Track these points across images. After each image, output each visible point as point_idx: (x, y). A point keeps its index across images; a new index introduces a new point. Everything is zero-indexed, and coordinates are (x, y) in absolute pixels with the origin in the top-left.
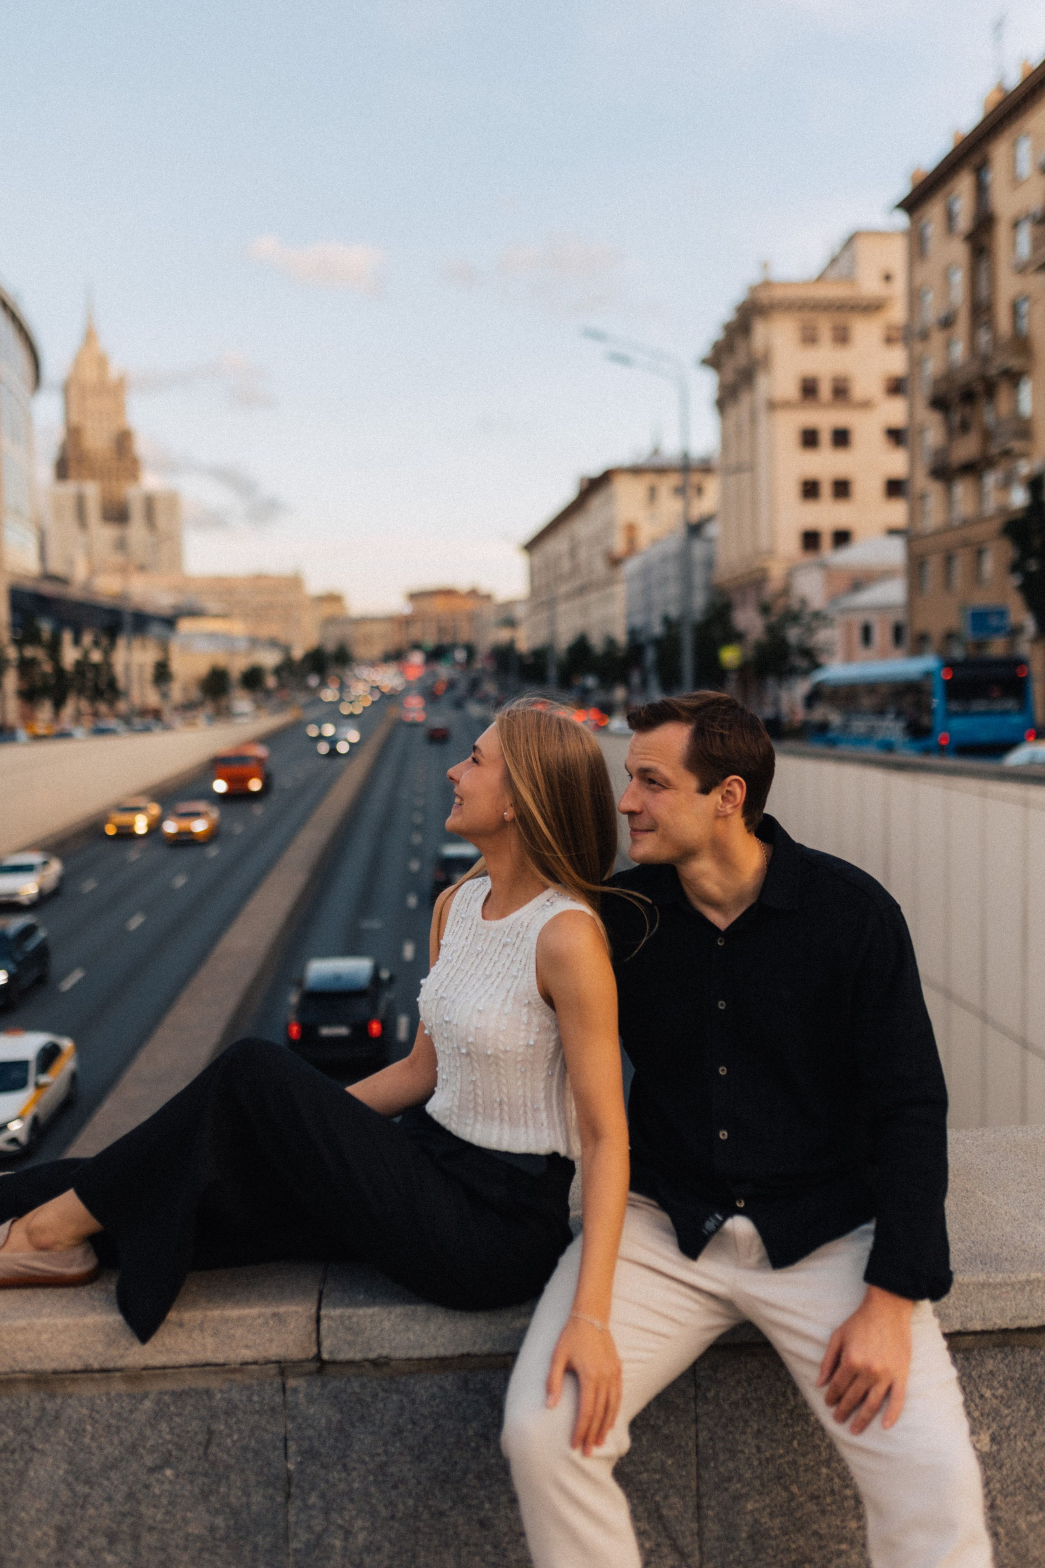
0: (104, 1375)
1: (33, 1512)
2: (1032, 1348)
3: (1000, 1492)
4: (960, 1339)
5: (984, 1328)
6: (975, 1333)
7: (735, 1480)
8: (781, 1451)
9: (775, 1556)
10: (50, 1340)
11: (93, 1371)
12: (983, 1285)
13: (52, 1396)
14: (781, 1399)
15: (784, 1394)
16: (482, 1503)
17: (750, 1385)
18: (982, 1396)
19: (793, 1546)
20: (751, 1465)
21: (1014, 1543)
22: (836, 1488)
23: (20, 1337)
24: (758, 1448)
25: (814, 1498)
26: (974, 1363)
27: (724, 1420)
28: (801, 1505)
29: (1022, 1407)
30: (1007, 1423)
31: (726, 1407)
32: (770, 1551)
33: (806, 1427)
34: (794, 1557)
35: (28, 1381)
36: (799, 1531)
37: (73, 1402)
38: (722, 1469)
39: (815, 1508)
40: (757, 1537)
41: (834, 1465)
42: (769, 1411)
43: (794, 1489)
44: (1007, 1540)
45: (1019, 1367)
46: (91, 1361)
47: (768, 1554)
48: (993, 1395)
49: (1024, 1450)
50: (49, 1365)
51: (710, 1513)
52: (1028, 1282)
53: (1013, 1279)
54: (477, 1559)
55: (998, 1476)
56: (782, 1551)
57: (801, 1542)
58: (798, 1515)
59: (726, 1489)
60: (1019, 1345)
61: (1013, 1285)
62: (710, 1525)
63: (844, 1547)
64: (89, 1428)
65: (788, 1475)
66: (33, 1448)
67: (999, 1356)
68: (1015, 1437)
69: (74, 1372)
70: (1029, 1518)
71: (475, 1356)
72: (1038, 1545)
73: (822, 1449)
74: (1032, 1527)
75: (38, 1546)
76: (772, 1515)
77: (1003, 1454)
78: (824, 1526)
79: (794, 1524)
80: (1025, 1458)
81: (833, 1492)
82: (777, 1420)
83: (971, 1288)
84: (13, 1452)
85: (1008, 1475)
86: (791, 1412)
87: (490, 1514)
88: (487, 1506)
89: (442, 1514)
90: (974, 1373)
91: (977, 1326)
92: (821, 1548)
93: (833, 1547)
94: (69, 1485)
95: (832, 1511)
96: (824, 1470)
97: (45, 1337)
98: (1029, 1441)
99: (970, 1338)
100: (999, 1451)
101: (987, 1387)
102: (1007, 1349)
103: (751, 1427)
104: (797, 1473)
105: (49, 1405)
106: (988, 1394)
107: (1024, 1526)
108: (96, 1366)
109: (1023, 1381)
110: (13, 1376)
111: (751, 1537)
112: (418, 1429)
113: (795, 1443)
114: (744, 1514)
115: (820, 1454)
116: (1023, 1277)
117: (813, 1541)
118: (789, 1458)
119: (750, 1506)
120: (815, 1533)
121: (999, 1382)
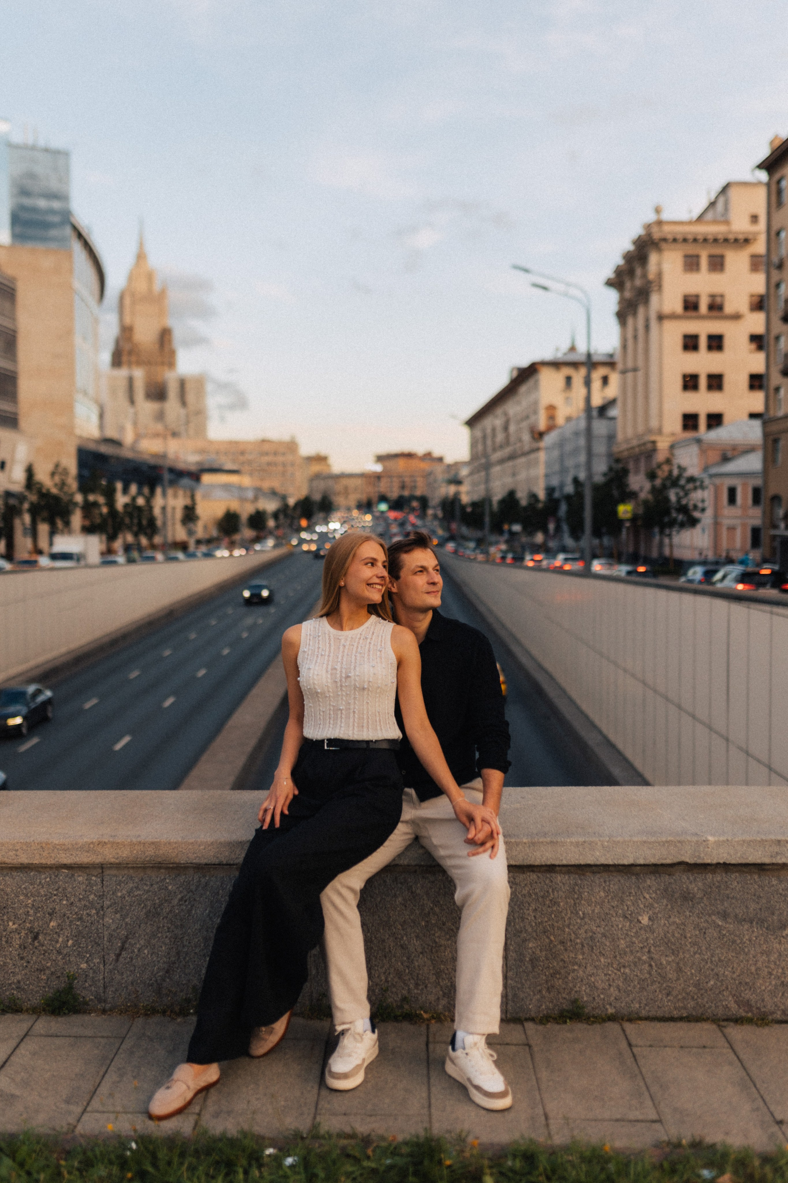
0: (228, 866)
1: (194, 930)
2: (669, 875)
3: (653, 945)
4: (633, 868)
5: (645, 863)
6: (640, 865)
7: (523, 932)
8: (546, 919)
9: (542, 970)
10: (204, 849)
11: (223, 865)
12: (645, 842)
13: (204, 876)
14: (546, 894)
15: (548, 892)
16: (403, 937)
17: (531, 886)
18: (644, 897)
19: (551, 966)
20: (531, 926)
21: (660, 971)
22: (573, 938)
23: (190, 847)
24: (535, 917)
25: (562, 942)
26: (641, 881)
27: (518, 903)
28: (555, 946)
29: (664, 904)
30: (657, 911)
31: (520, 896)
32: (540, 968)
33: (558, 908)
34: (551, 971)
35: (194, 868)
36: (554, 958)
37: (213, 879)
38: (517, 927)
39: (562, 948)
40: (534, 961)
41: (571, 927)
42: (540, 899)
43: (552, 938)
44: (656, 969)
45: (663, 884)
46: (223, 859)
47: (539, 969)
48: (650, 897)
49: (665, 924)
50: (203, 861)
51: (512, 948)
52: (667, 842)
53: (659, 839)
54: (399, 964)
55: (652, 937)
56: (546, 969)
57: (555, 964)
58: (554, 951)
59: (519, 936)
60: (663, 873)
61: (659, 843)
62: (511, 953)
63: (576, 967)
64: (221, 891)
65: (549, 931)
66: (195, 900)
67: (653, 878)
68: (661, 918)
69: (214, 864)
70: (667, 958)
71: (401, 866)
72: (671, 972)
73: (566, 919)
74: (669, 963)
75: (196, 947)
76: (541, 951)
77: (654, 927)
78: (566, 957)
79: (552, 955)
80: (665, 928)
81: (571, 940)
82: (544, 904)
83: (639, 843)
84: (186, 901)
85: (657, 937)
86: (551, 901)
87: (406, 942)
88: (405, 938)
89: (384, 941)
90: (641, 886)
91: (641, 861)
92: (565, 967)
93: (570, 967)
94: (211, 918)
95: (571, 951)
96: (567, 930)
97: (202, 847)
98: (668, 921)
99: (638, 868)
100: (652, 924)
101: (647, 893)
102: (657, 875)
103: (532, 907)
104: (554, 930)
105: (203, 880)
106: (647, 896)
107: (664, 962)
108: (225, 862)
109: (665, 891)
110: (187, 865)
111: (531, 960)
112: (373, 900)
113: (553, 916)
114: (528, 949)
115: (565, 922)
116: (664, 839)
117: (561, 964)
118: (550, 923)
119: (530, 945)
120: (562, 960)
121: (653, 891)
